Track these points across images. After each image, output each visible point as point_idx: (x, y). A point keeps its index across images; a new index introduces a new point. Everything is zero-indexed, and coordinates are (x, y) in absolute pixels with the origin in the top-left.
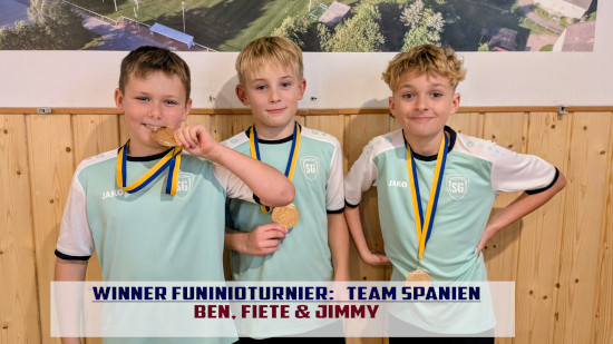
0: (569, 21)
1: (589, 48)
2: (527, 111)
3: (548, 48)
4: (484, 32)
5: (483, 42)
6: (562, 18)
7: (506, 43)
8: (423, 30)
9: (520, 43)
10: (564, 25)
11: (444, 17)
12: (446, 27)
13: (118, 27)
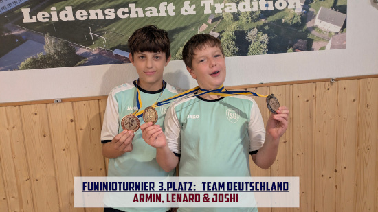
0: (333, 34)
1: (344, 47)
2: (315, 81)
3: (323, 48)
4: (290, 42)
5: (290, 47)
6: (330, 32)
7: (301, 47)
8: (258, 43)
9: (308, 47)
10: (330, 36)
11: (269, 36)
12: (270, 41)
13: (95, 53)
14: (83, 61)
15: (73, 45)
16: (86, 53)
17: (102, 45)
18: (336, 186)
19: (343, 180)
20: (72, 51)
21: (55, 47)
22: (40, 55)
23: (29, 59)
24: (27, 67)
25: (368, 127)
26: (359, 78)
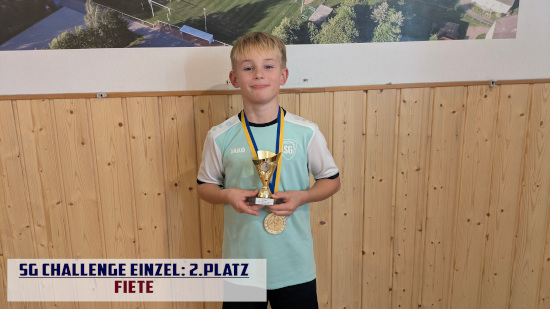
0: (498, 16)
1: (513, 36)
2: (466, 84)
3: (482, 37)
4: (434, 25)
5: (433, 33)
6: (493, 13)
7: (450, 33)
8: (388, 25)
9: (461, 34)
10: (494, 19)
11: (404, 15)
12: (405, 22)
13: (155, 29)
14: (137, 41)
15: (124, 16)
16: (142, 30)
17: (165, 19)
18: (487, 236)
19: (498, 228)
20: (123, 26)
21: (99, 18)
22: (78, 29)
23: (63, 34)
24: (60, 46)
25: (540, 154)
26: (531, 82)
